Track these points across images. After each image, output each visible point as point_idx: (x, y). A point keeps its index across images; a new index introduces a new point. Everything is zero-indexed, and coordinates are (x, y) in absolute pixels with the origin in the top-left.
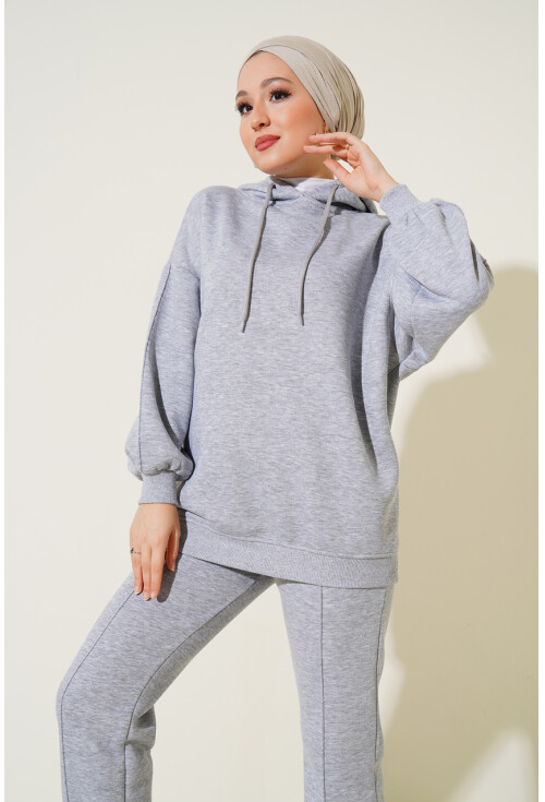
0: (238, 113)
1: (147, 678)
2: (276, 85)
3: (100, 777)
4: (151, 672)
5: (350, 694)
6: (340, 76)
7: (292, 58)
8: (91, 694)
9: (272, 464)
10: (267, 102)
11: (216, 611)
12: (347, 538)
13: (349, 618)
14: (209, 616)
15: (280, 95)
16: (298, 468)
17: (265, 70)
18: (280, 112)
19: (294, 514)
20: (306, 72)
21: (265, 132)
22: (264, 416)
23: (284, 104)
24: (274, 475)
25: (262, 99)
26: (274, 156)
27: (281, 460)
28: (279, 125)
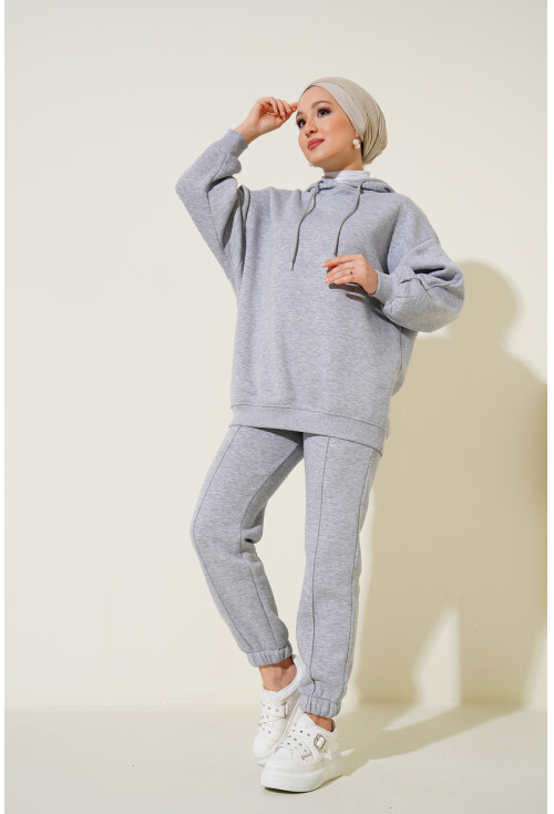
0: (297, 127)
1: (244, 511)
2: (322, 105)
3: (232, 573)
4: (246, 507)
5: (339, 511)
6: (367, 103)
7: (334, 90)
8: (210, 524)
9: (303, 352)
10: (316, 118)
11: (280, 462)
12: (349, 404)
13: (346, 456)
14: (276, 465)
15: (324, 112)
16: (320, 355)
17: (316, 96)
18: (324, 123)
19: (315, 386)
20: (342, 99)
21: (314, 136)
22: (301, 320)
23: (327, 118)
24: (304, 359)
25: (312, 116)
26: (320, 152)
27: (309, 350)
28: (323, 132)
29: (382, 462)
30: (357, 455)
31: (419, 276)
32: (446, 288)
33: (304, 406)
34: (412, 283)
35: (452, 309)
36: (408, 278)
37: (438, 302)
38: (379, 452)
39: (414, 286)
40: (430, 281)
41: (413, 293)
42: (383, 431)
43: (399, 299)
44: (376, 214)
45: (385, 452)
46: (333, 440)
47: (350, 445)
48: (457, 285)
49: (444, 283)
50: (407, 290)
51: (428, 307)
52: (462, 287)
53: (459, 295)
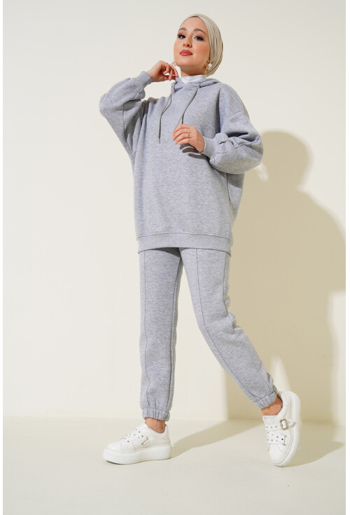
13: (209, 259)
16: (182, 197)
29: (231, 259)
30: (216, 257)
31: (232, 139)
32: (250, 146)
33: (177, 231)
34: (226, 144)
35: (255, 159)
36: (223, 140)
37: (244, 154)
38: (229, 254)
39: (228, 145)
40: (239, 142)
41: (227, 150)
42: (229, 241)
43: (219, 155)
44: (205, 101)
45: (232, 254)
46: (198, 250)
47: (210, 251)
48: (257, 144)
49: (249, 143)
50: (224, 148)
51: (238, 159)
52: (260, 144)
53: (260, 150)
